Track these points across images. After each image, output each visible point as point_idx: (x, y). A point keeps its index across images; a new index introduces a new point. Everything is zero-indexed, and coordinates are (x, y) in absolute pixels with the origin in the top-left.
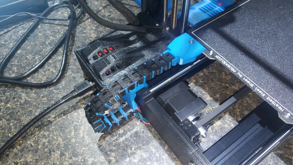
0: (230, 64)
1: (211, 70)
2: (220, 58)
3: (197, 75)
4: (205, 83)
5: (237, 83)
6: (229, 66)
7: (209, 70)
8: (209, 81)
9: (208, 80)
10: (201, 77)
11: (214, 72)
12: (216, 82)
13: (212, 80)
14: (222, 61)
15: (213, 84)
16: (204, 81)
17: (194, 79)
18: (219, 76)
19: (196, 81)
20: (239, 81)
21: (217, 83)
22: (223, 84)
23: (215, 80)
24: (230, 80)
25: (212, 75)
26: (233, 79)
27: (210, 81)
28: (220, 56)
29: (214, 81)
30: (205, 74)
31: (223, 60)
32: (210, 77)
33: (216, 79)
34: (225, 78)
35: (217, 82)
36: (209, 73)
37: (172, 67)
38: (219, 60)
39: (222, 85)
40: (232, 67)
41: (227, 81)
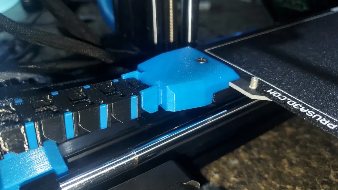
0: (311, 109)
1: (255, 153)
2: (280, 95)
3: (225, 163)
4: (243, 183)
5: (322, 184)
6: (309, 112)
7: (252, 154)
8: (252, 177)
9: (250, 177)
10: (235, 168)
11: (265, 160)
12: (270, 180)
13: (261, 177)
14: (286, 101)
15: (263, 186)
16: (240, 177)
17: (216, 173)
18: (275, 166)
19: (220, 177)
20: (326, 180)
21: (273, 182)
22: (288, 187)
23: (266, 176)
24: (303, 176)
25: (259, 165)
26: (310, 174)
27: (255, 179)
28: (278, 91)
29: (266, 179)
30: (242, 163)
31: (288, 99)
32: (255, 169)
33: (268, 174)
34: (290, 173)
35: (273, 180)
36: (251, 160)
37: (143, 114)
38: (279, 98)
39: (286, 188)
40: (321, 117)
41: (296, 179)
